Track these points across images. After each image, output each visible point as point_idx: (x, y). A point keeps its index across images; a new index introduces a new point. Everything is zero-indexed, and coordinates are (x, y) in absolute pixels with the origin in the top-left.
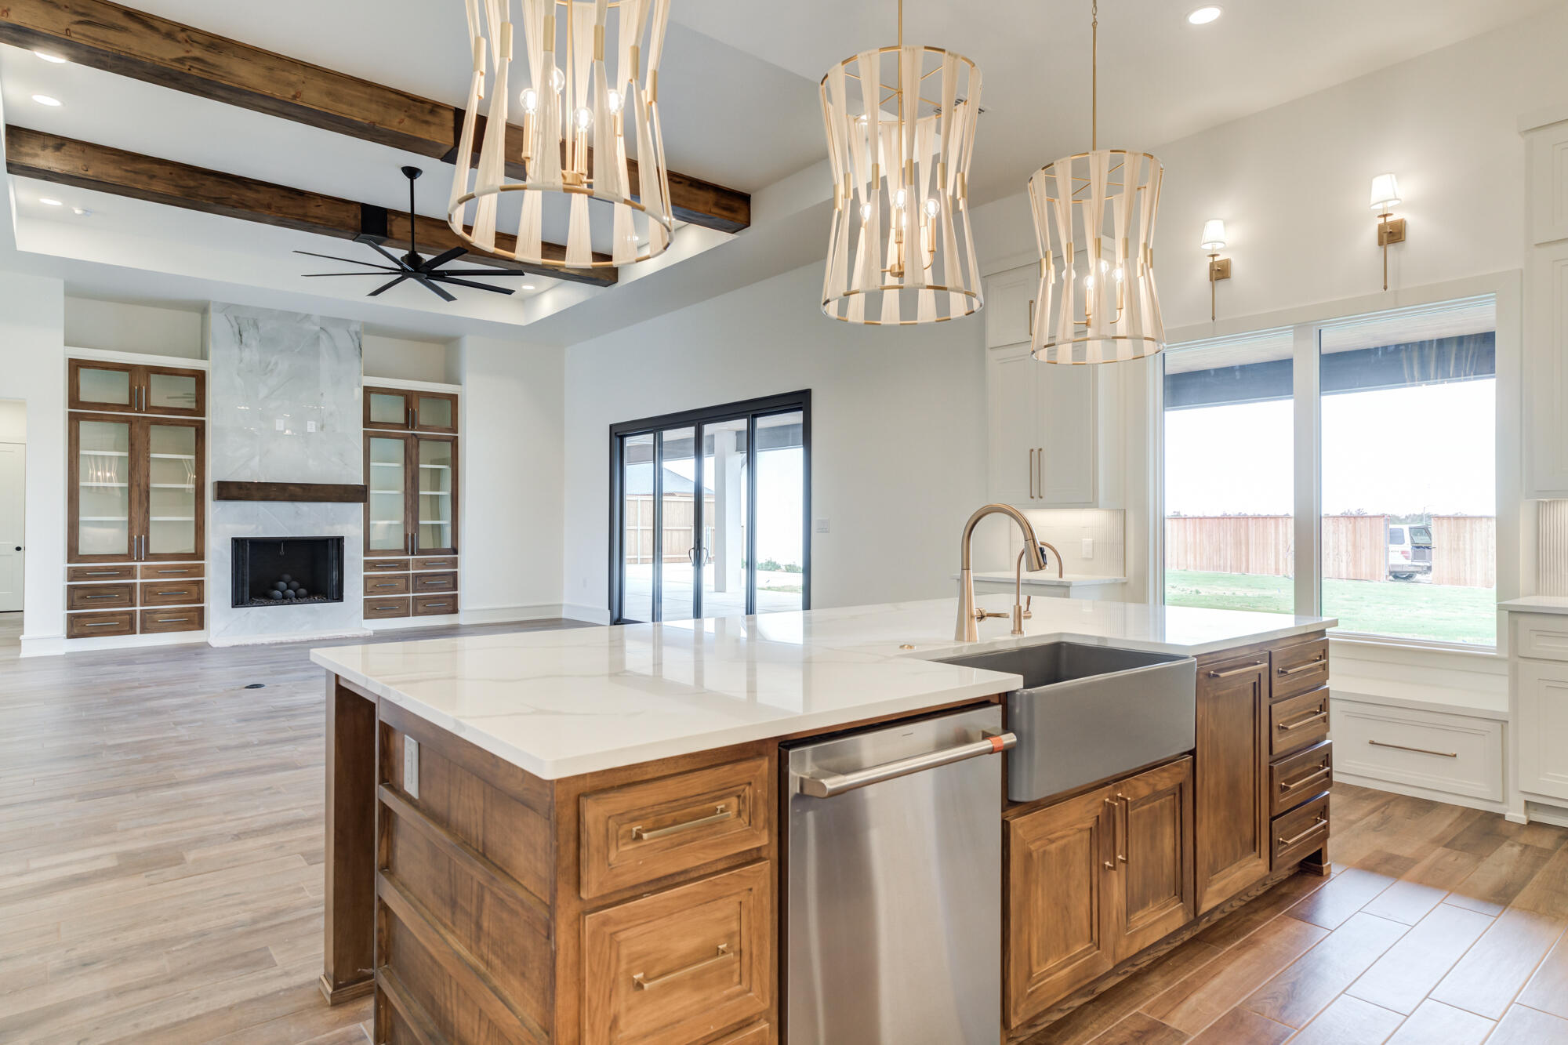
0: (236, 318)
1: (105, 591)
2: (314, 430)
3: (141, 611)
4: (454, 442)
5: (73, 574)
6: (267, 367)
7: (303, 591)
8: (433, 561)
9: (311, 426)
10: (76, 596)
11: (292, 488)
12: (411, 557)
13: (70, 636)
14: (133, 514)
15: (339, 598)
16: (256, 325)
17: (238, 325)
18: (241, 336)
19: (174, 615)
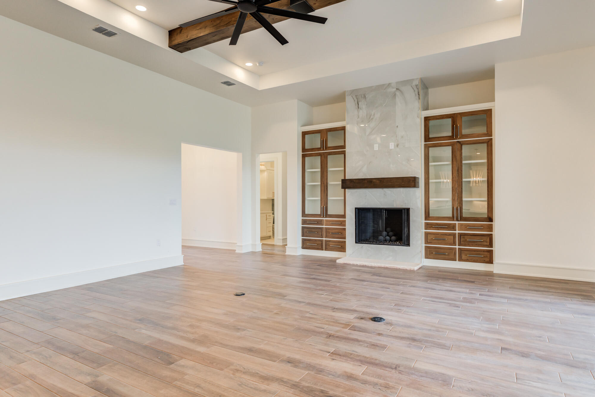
0: (356, 96)
1: (313, 230)
2: (393, 148)
3: (325, 240)
4: (489, 144)
5: (304, 222)
6: (370, 117)
7: (393, 238)
8: (474, 225)
9: (392, 146)
10: (305, 231)
11: (374, 181)
12: (457, 222)
13: (303, 247)
14: (322, 196)
15: (408, 244)
16: (365, 97)
17: (357, 99)
18: (358, 104)
19: (337, 243)
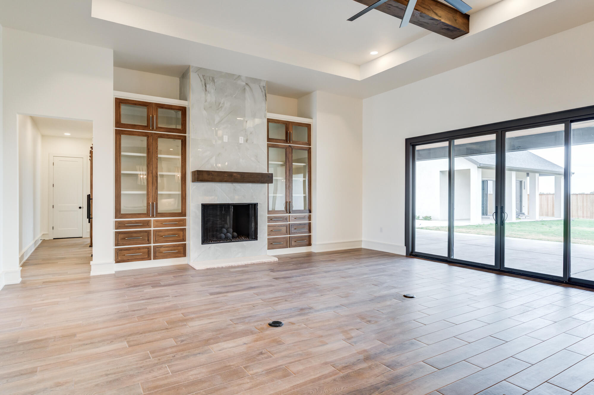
0: (203, 76)
1: (135, 235)
2: (242, 142)
3: (154, 246)
4: (309, 150)
5: (118, 225)
6: (219, 105)
7: (235, 235)
8: (299, 217)
9: (241, 140)
10: (120, 238)
11: (235, 174)
12: (288, 215)
13: (117, 261)
14: (149, 190)
15: (256, 238)
16: (213, 80)
17: (204, 80)
18: (206, 86)
19: (171, 248)
